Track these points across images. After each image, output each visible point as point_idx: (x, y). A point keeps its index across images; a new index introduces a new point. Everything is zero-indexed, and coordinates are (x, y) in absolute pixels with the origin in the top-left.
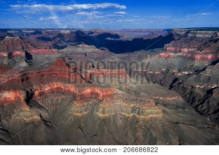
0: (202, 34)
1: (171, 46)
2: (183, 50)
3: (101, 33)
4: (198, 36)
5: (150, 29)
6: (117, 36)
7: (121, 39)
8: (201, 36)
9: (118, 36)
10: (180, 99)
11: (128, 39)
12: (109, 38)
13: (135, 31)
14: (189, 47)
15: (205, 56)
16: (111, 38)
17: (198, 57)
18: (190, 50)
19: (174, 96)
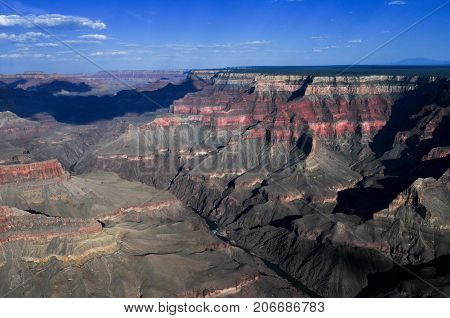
0: (238, 78)
1: (183, 104)
2: (202, 109)
3: (47, 80)
4: (230, 82)
5: (158, 71)
6: (84, 87)
7: (93, 92)
8: (235, 82)
9: (87, 86)
10: (176, 205)
11: (110, 93)
12: (64, 92)
13: (129, 76)
14: (213, 104)
15: (235, 118)
16: (70, 91)
17: (223, 121)
18: (215, 108)
19: (163, 200)
